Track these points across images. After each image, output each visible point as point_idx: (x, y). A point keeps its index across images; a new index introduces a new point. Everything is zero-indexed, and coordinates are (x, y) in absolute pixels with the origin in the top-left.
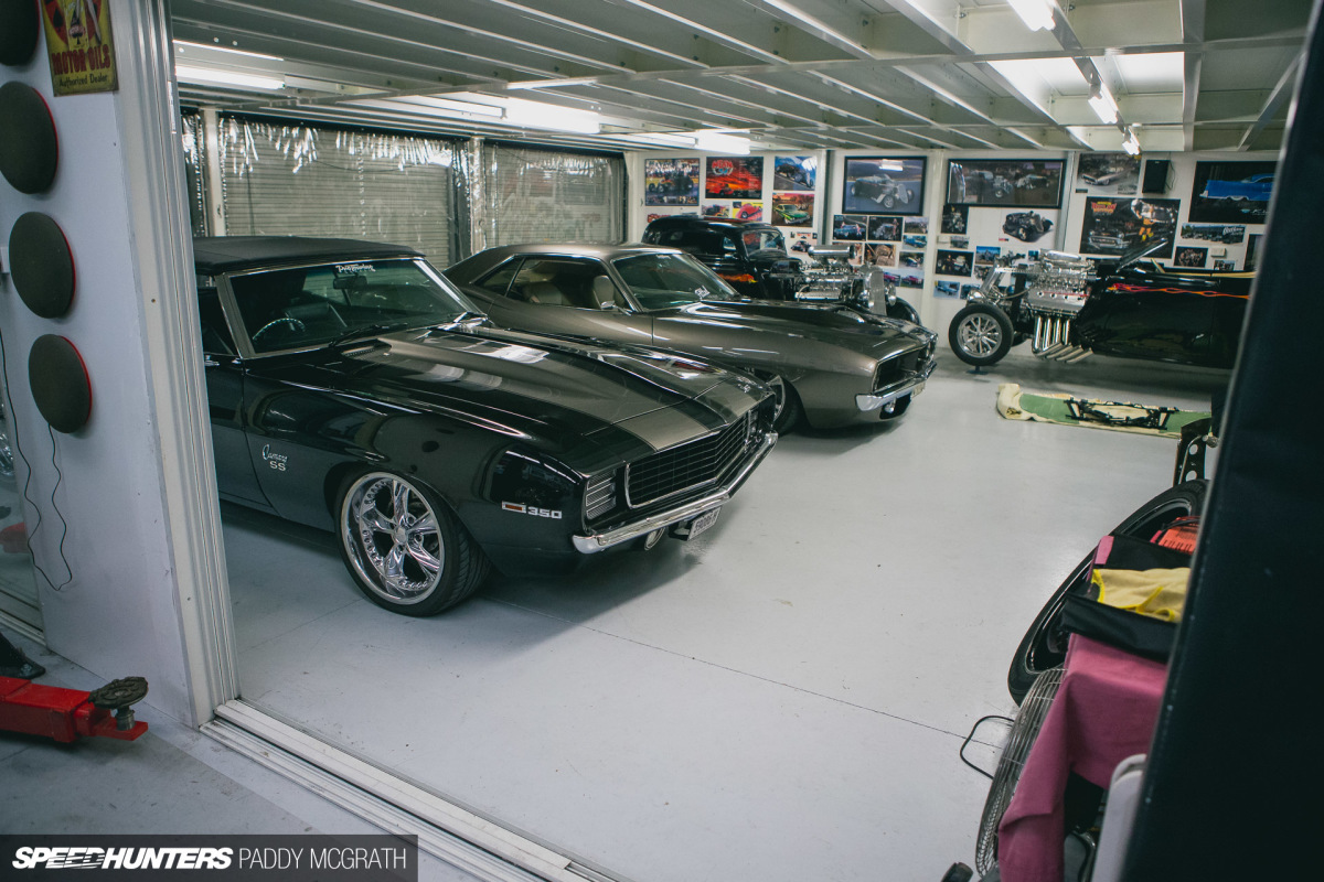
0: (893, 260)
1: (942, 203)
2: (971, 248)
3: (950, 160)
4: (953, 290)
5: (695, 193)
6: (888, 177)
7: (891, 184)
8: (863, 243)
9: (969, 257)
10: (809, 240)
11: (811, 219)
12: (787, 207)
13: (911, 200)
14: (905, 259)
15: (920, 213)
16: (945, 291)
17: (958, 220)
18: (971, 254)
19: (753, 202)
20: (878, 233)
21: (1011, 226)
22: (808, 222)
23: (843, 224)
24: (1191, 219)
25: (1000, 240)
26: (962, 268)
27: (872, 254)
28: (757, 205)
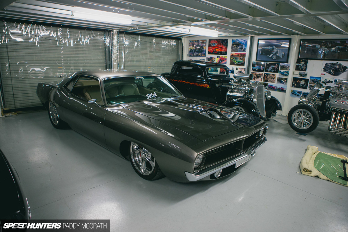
0: (275, 80)
1: (297, 58)
2: (308, 77)
3: (301, 40)
4: (299, 94)
5: (204, 52)
6: (274, 47)
7: (276, 50)
8: (263, 73)
9: (307, 81)
10: (243, 71)
11: (244, 63)
12: (235, 58)
13: (283, 56)
14: (280, 80)
15: (287, 62)
16: (295, 94)
17: (303, 65)
18: (308, 80)
19: (224, 56)
20: (269, 69)
21: (326, 69)
22: (243, 64)
23: (256, 65)
25: (321, 74)
26: (303, 85)
27: (267, 78)
28: (225, 57)
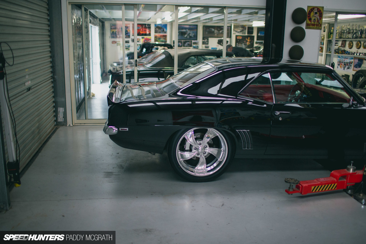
1: (202, 37)
2: (210, 48)
3: (203, 26)
5: (129, 34)
6: (187, 30)
7: (189, 32)
8: (182, 48)
11: (166, 41)
12: (159, 38)
15: (196, 39)
17: (206, 41)
21: (219, 42)
24: (257, 40)
25: (217, 46)
28: (150, 38)
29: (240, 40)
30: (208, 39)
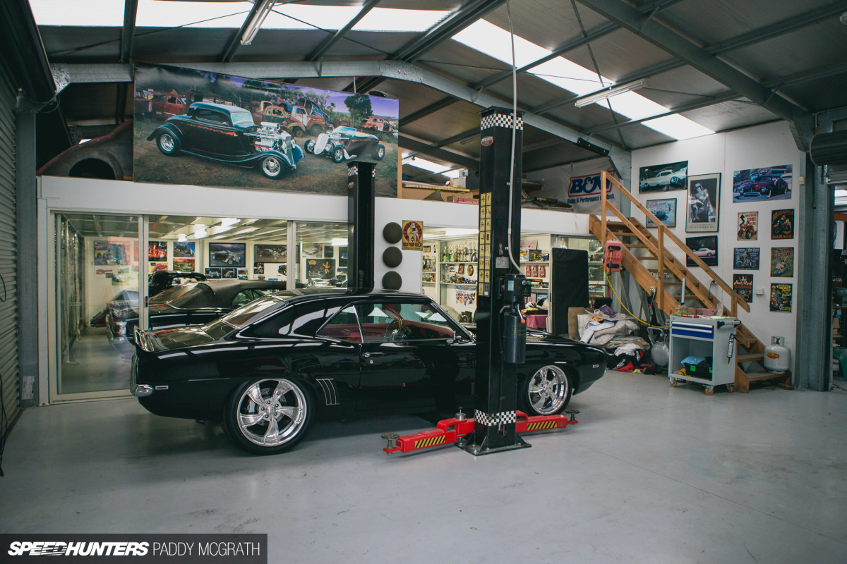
1: (253, 262)
3: (255, 245)
6: (230, 252)
7: (231, 254)
12: (181, 265)
13: (240, 261)
15: (244, 266)
17: (260, 269)
19: (162, 263)
20: (227, 275)
21: (281, 270)
23: (210, 272)
24: (340, 265)
25: (278, 275)
28: (165, 264)
29: (313, 266)
30: (263, 266)
